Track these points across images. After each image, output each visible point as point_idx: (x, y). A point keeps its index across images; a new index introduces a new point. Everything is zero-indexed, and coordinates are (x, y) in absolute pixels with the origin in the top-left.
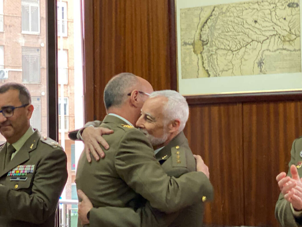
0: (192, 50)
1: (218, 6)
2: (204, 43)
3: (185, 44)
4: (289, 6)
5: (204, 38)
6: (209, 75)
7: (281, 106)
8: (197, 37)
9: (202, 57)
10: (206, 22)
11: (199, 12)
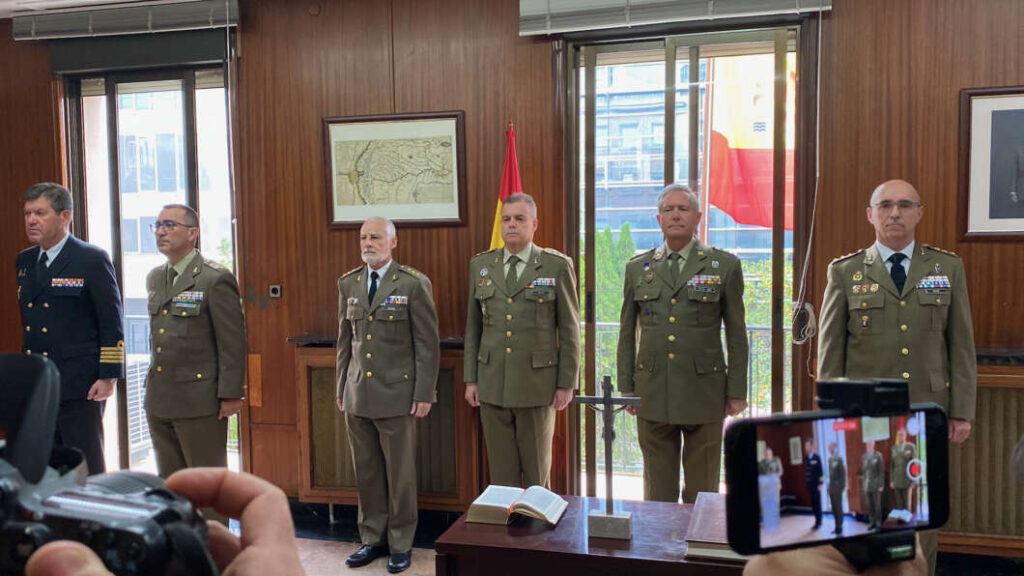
0: (348, 180)
1: (373, 142)
2: (360, 174)
3: (340, 174)
4: (443, 145)
5: (360, 169)
6: (365, 203)
7: (434, 231)
8: (353, 168)
9: (358, 187)
10: (361, 155)
11: (354, 146)
